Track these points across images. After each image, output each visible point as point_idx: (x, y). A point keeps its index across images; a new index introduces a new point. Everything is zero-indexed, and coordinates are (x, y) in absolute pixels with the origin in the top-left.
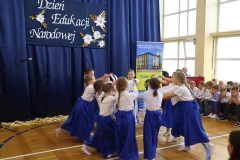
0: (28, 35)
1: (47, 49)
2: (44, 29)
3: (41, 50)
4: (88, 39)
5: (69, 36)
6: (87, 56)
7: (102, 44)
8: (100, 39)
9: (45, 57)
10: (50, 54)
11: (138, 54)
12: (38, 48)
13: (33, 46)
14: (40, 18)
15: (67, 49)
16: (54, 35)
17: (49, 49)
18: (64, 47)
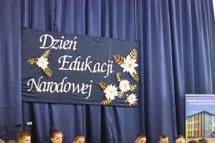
0: (24, 87)
1: (50, 108)
2: (47, 79)
3: (42, 110)
4: (111, 93)
5: (83, 89)
6: (110, 118)
7: (132, 99)
8: (129, 92)
9: (48, 121)
10: (55, 115)
11: (188, 114)
12: (37, 107)
13: (31, 104)
14: (43, 63)
15: (79, 107)
16: (60, 88)
17: (54, 107)
18: (75, 105)
